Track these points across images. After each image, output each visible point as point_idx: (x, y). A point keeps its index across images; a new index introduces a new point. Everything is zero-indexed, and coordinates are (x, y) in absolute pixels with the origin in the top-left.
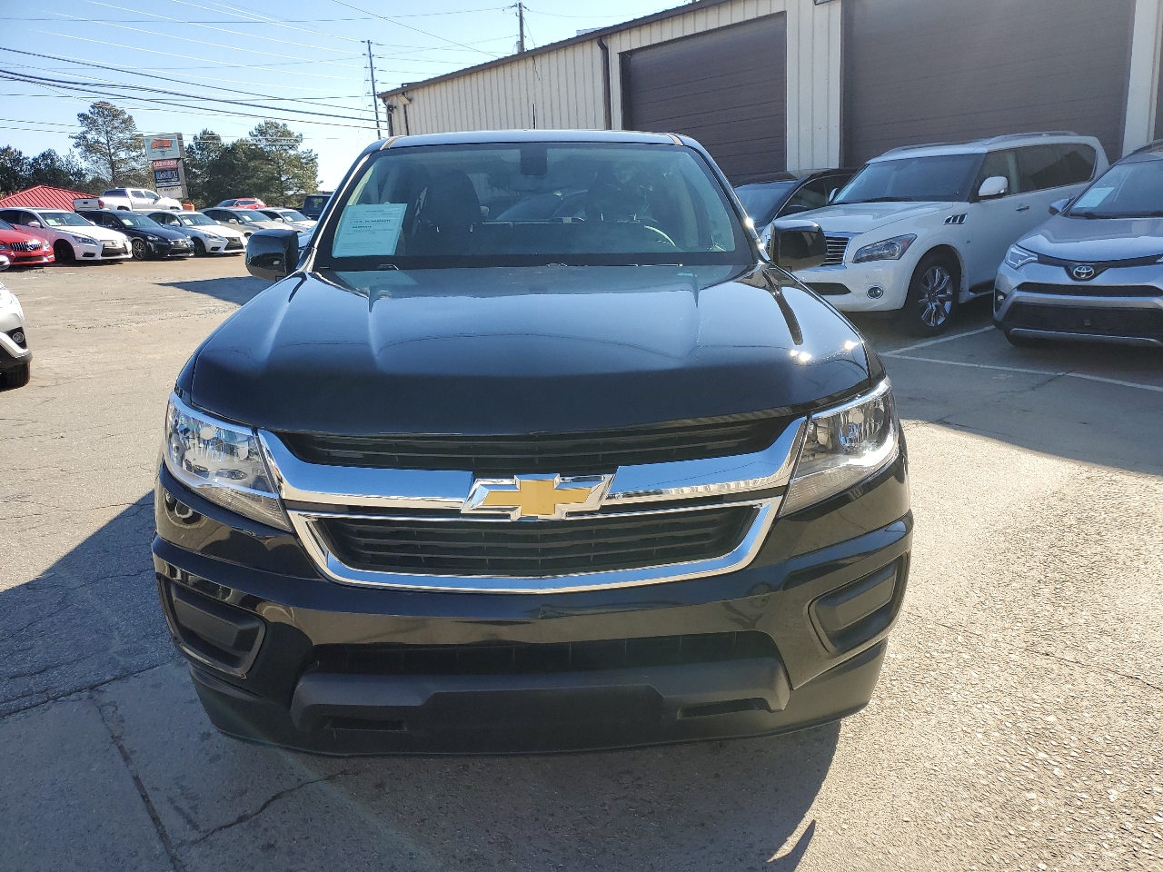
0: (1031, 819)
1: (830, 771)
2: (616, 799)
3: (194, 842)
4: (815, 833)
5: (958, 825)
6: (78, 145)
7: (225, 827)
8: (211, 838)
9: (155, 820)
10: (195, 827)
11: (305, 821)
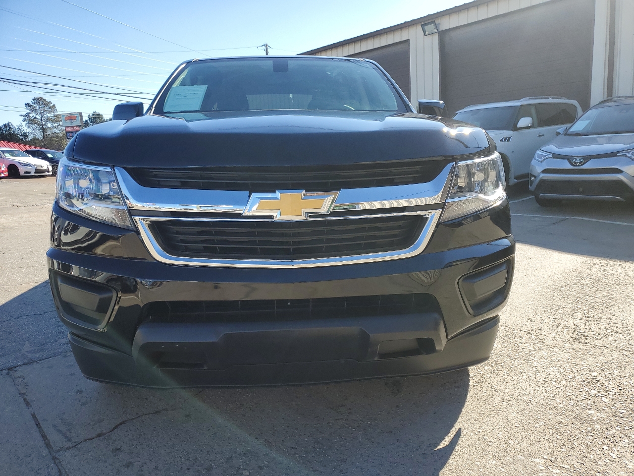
0: (594, 424)
1: (466, 403)
2: (336, 420)
3: (69, 448)
4: (462, 434)
5: (549, 428)
6: (24, 120)
7: (89, 440)
8: (79, 446)
9: (44, 437)
10: (70, 440)
11: (140, 436)
